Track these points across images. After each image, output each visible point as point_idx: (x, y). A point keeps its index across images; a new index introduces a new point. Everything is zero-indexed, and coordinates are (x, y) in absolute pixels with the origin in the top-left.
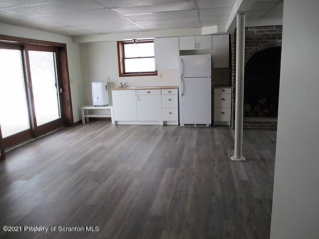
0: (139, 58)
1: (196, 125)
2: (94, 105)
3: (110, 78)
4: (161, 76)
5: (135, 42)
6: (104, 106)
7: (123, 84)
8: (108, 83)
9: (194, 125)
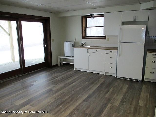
0: (96, 27)
1: (130, 79)
2: (65, 55)
3: (77, 40)
4: (108, 40)
5: (92, 16)
6: (71, 57)
7: (83, 44)
8: (74, 43)
9: (128, 78)
